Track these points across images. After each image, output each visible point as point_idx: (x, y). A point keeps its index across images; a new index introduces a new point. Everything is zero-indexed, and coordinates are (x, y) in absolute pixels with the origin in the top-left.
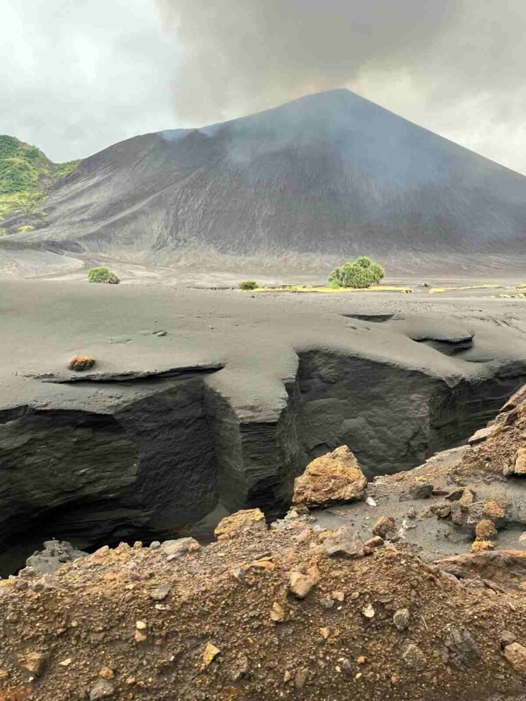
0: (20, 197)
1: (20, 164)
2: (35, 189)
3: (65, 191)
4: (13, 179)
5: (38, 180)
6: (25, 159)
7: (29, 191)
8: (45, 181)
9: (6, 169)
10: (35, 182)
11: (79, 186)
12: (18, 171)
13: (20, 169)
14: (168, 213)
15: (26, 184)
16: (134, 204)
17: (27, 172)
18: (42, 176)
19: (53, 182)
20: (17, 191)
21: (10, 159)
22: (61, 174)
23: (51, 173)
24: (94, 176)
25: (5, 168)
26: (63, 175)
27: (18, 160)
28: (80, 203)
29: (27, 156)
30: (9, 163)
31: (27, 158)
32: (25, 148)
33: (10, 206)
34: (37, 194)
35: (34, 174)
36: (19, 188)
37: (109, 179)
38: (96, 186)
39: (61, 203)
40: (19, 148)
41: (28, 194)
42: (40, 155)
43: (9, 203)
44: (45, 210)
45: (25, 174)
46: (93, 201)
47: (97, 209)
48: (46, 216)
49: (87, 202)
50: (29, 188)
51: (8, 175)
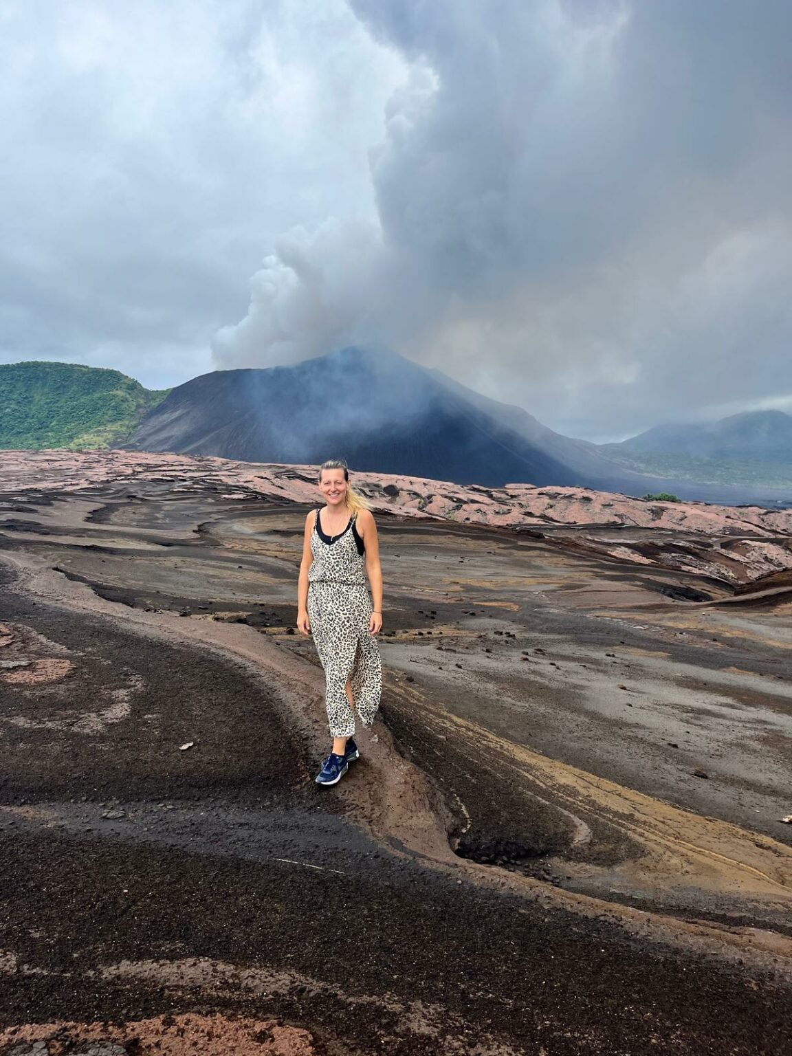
0: (121, 426)
1: (122, 396)
2: (132, 418)
3: (155, 422)
4: (117, 410)
5: (135, 410)
6: (126, 392)
7: (128, 420)
8: (141, 410)
9: (112, 401)
10: (133, 411)
13: (122, 401)
14: (222, 446)
15: (126, 414)
16: (201, 439)
17: (127, 403)
18: (138, 406)
19: (146, 412)
21: (115, 392)
23: (146, 403)
24: (177, 409)
27: (120, 393)
29: (127, 389)
30: (113, 396)
32: (126, 381)
34: (133, 423)
35: (133, 404)
36: (120, 418)
37: (188, 413)
38: (178, 419)
39: (150, 435)
40: (122, 381)
41: (127, 423)
43: (113, 431)
44: (138, 441)
45: (125, 405)
46: (173, 433)
49: (169, 434)
50: (128, 417)
51: (113, 406)
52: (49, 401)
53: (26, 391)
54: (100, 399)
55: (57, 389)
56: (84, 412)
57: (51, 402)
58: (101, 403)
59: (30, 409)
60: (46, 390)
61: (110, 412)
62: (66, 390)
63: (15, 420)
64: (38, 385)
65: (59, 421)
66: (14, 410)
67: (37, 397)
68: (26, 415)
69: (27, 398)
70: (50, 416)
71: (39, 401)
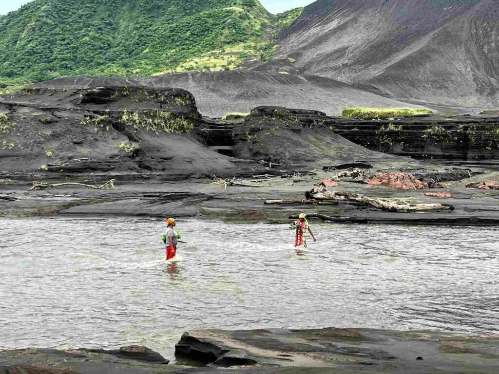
0: (245, 48)
1: (240, 13)
2: (259, 38)
4: (236, 29)
5: (261, 29)
6: (243, 8)
7: (254, 41)
8: (268, 30)
9: (226, 19)
10: (257, 31)
11: (315, 31)
12: (239, 20)
13: (240, 17)
15: (249, 33)
17: (248, 21)
18: (263, 25)
19: (277, 32)
20: (240, 41)
21: (229, 8)
22: (284, 22)
23: (271, 22)
24: (330, 20)
25: (225, 17)
26: (286, 23)
27: (237, 9)
28: (329, 47)
29: (245, 5)
30: (228, 12)
31: (245, 7)
33: (238, 56)
34: (263, 44)
35: (256, 22)
36: (243, 38)
41: (253, 44)
42: (257, 4)
43: (236, 53)
45: (246, 23)
47: (357, 52)
48: (294, 62)
50: (253, 38)
51: (229, 24)
52: (139, 26)
53: (109, 16)
54: (209, 16)
55: (150, 10)
56: (188, 33)
57: (141, 27)
58: (211, 21)
59: (114, 38)
60: (135, 14)
61: (226, 32)
62: (161, 11)
63: (94, 50)
64: (125, 8)
65: (154, 47)
66: (94, 38)
67: (123, 24)
68: (109, 45)
69: (110, 24)
70: (141, 43)
71: (127, 27)
